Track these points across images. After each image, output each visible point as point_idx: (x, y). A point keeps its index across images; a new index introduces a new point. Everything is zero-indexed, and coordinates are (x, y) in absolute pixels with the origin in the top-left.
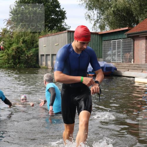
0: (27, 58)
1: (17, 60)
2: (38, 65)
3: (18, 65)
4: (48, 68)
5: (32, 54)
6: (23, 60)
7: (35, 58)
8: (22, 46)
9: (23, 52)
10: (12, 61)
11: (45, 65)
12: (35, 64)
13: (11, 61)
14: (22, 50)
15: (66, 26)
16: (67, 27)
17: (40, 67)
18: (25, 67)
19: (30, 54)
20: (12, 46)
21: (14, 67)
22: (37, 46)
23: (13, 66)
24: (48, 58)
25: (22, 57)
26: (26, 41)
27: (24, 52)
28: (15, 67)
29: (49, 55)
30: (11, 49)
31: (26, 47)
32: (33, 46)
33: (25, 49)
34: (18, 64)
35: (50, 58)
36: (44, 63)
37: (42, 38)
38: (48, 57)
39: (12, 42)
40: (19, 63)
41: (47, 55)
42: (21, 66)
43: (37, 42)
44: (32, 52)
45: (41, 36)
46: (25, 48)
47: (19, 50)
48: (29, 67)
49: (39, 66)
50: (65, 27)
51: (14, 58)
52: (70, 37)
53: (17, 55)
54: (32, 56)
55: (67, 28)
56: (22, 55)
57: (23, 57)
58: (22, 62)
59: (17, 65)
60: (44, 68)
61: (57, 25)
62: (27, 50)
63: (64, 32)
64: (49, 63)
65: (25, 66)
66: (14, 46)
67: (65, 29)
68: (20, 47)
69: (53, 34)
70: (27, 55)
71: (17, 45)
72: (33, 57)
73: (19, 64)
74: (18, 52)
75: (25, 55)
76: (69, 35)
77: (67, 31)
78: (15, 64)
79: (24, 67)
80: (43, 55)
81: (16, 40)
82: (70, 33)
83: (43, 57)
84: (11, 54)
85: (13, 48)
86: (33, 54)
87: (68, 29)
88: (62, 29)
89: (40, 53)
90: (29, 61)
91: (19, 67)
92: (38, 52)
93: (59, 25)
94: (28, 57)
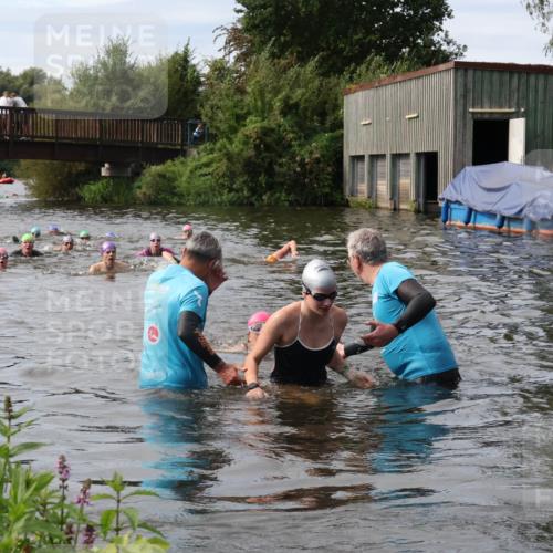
0: (298, 169)
1: (262, 179)
2: (339, 196)
3: (264, 197)
4: (377, 208)
5: (317, 155)
6: (285, 175)
7: (330, 169)
8: (280, 126)
9: (285, 149)
10: (244, 182)
11: (366, 195)
12: (327, 190)
13: (241, 180)
14: (280, 140)
15: (448, 44)
16: (452, 48)
17: (347, 204)
18: (291, 203)
19: (311, 153)
20: (244, 126)
21: (252, 204)
22: (339, 125)
23: (248, 198)
24: (379, 169)
25: (281, 165)
26: (296, 105)
27: (290, 146)
28: (256, 203)
29: (383, 156)
30: (240, 135)
31: (296, 129)
32: (322, 123)
33: (291, 135)
34: (265, 193)
35: (385, 167)
36: (363, 187)
37: (355, 91)
38: (380, 163)
39: (244, 111)
40: (271, 187)
41: (375, 158)
42: (279, 198)
43: (337, 106)
44: (317, 148)
45: (353, 87)
46: (293, 132)
47: (268, 140)
48: (305, 205)
49: (342, 199)
50: (443, 48)
51: (251, 168)
52: (465, 85)
53: (263, 159)
54: (318, 161)
55: (451, 53)
56: (280, 156)
57: (284, 167)
58: (282, 184)
59: (261, 196)
60: (360, 205)
61: (414, 40)
62: (300, 138)
63: (442, 67)
64: (383, 187)
65: (292, 197)
66: (252, 126)
67: (445, 58)
68: (273, 130)
69: (399, 78)
70: (298, 159)
71: (263, 120)
72: (321, 165)
73: (268, 194)
74: (268, 148)
75: (293, 157)
76: (460, 80)
77: (451, 65)
78: (253, 191)
79: (287, 203)
80: (361, 158)
81: (259, 103)
82: (466, 70)
83: (360, 165)
84: (239, 154)
85: (248, 133)
86: (323, 156)
87: (456, 55)
88: (432, 58)
89: (350, 150)
90: (307, 181)
91: (269, 205)
92: (342, 147)
93: (419, 41)
94: (302, 164)
